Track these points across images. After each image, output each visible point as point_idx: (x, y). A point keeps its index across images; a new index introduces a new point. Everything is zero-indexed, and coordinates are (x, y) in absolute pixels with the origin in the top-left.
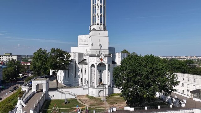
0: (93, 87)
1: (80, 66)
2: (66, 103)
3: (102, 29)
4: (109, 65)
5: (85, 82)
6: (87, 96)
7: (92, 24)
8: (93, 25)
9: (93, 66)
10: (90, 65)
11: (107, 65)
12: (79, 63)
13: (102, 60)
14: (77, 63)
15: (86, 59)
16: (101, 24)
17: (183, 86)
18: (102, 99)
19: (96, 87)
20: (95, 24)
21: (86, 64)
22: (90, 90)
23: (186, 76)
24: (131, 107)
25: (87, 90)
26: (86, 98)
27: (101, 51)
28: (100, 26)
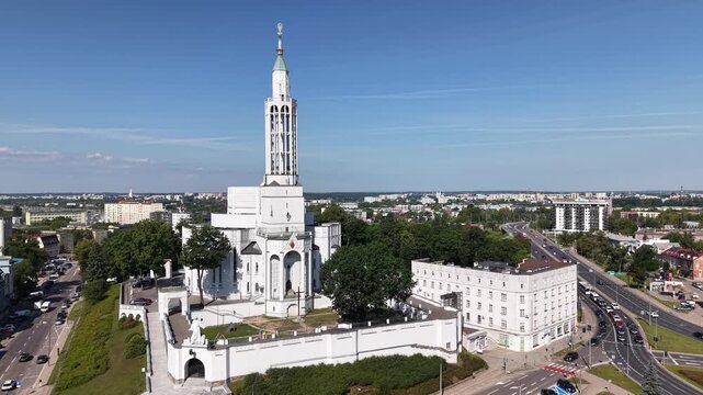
0: (277, 300)
1: (244, 259)
2: (232, 330)
3: (291, 183)
4: (307, 255)
5: (257, 290)
6: (264, 317)
7: (268, 171)
8: (272, 174)
9: (275, 257)
10: (269, 256)
11: (302, 255)
12: (242, 253)
13: (292, 245)
14: (238, 251)
15: (255, 243)
16: (288, 174)
17: (433, 287)
18: (296, 321)
19: (281, 298)
20: (278, 174)
21: (258, 252)
22: (270, 305)
23: (437, 267)
24: (348, 322)
25: (263, 306)
26: (265, 321)
27: (289, 226)
28: (286, 177)
